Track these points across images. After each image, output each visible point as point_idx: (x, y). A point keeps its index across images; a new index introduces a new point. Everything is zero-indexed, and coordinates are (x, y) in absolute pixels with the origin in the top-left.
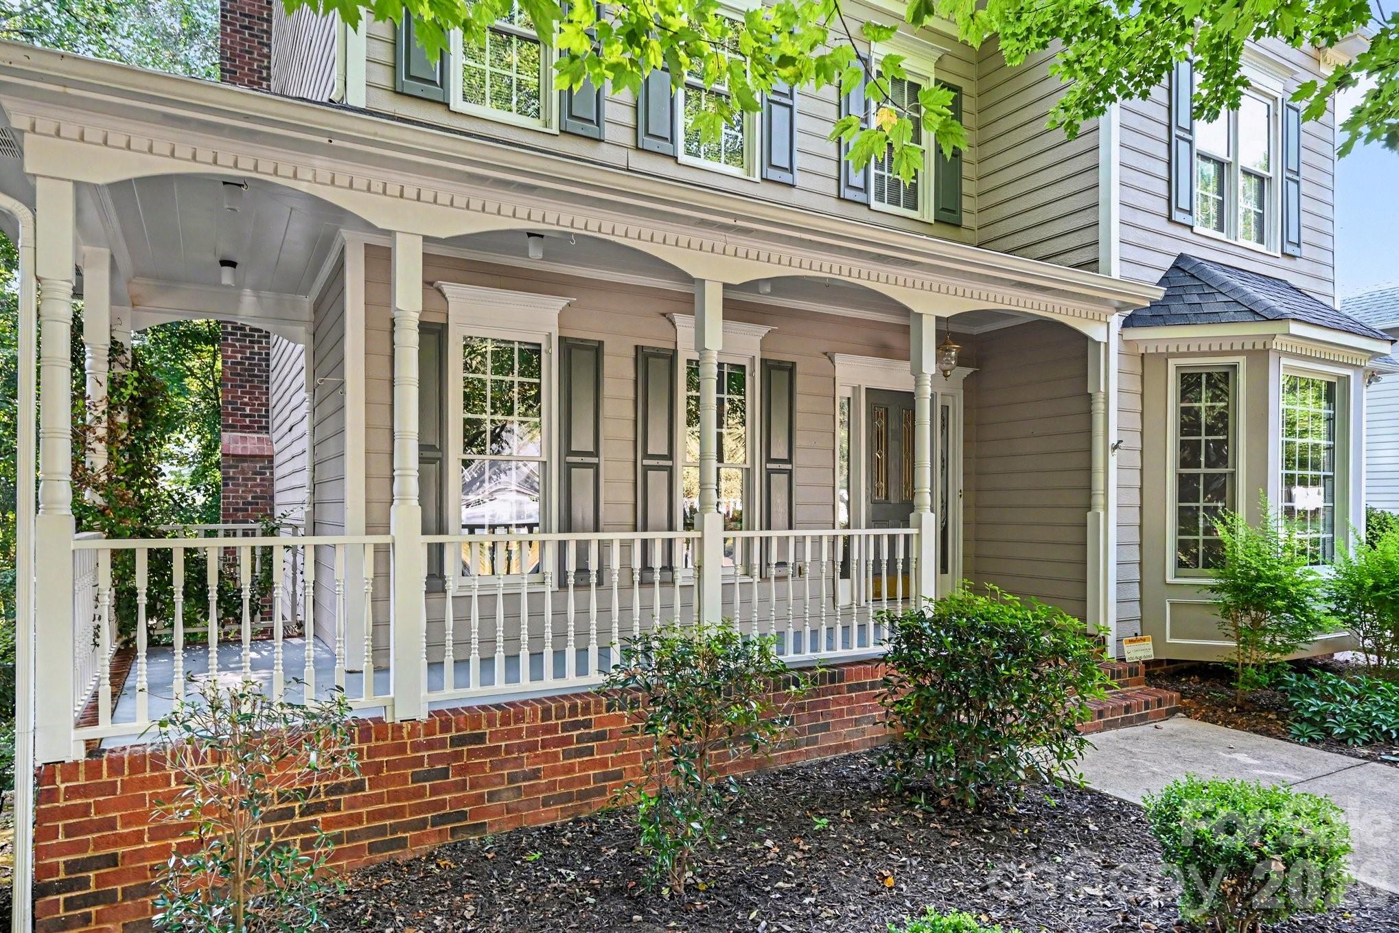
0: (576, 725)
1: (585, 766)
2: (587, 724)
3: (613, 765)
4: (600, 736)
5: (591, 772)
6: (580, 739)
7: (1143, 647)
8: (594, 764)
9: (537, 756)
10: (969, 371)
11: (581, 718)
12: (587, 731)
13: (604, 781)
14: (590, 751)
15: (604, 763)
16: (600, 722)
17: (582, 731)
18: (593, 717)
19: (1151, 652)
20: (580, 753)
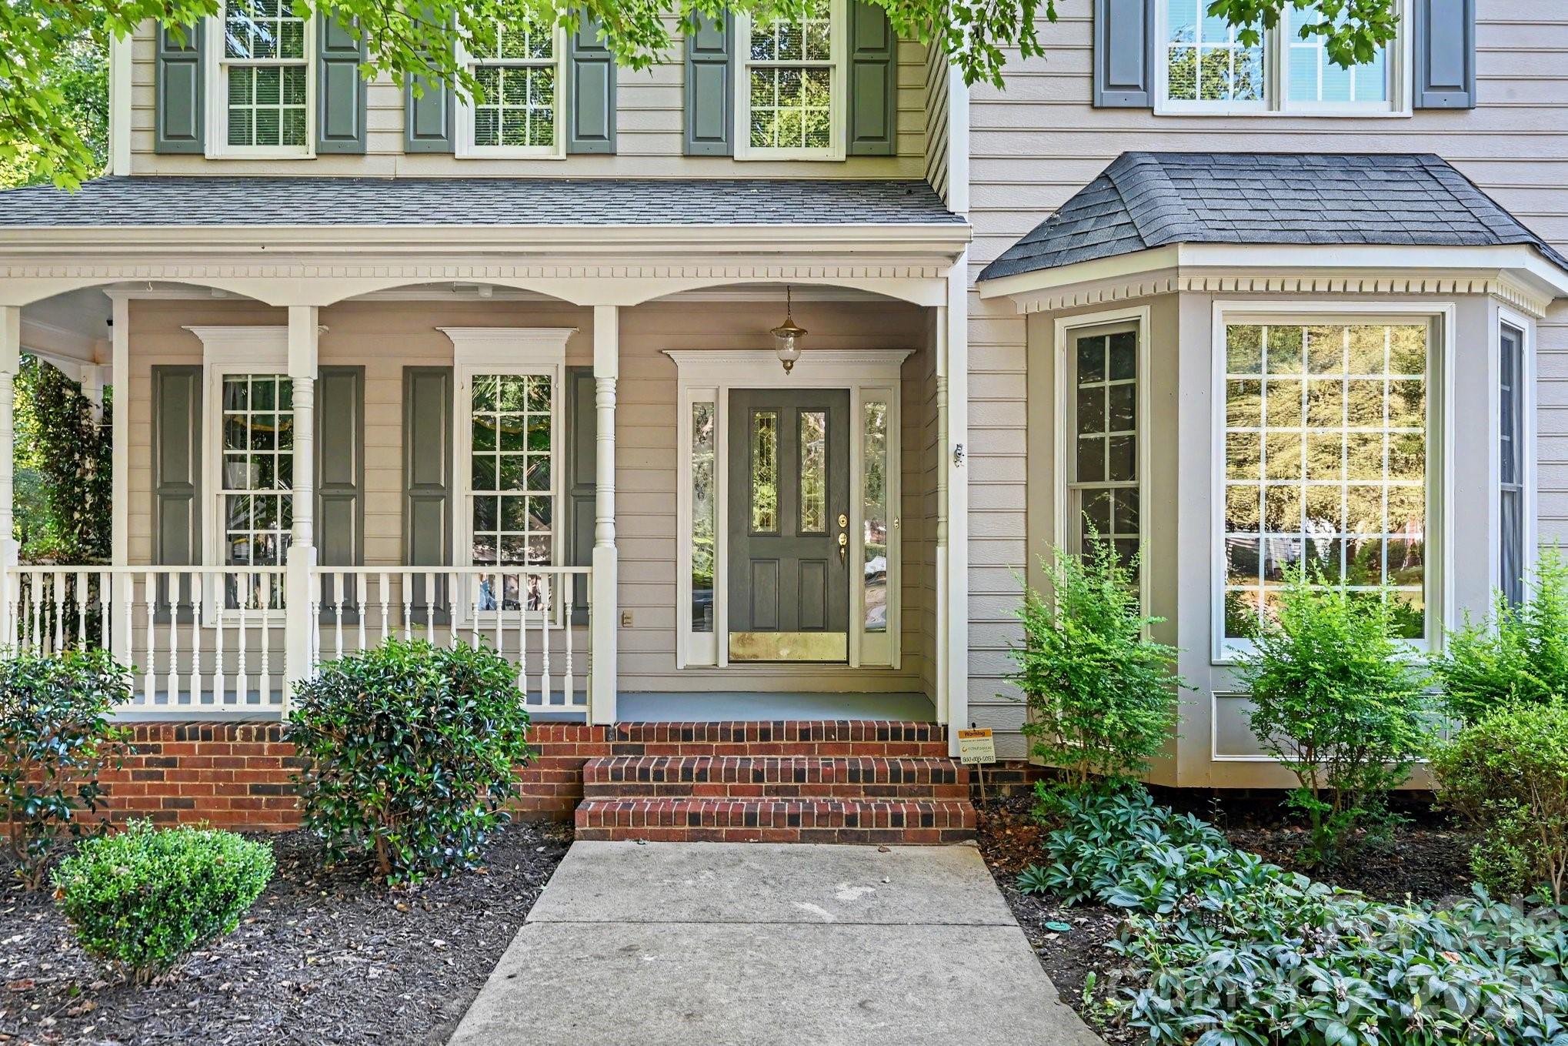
0: (144, 749)
1: (153, 790)
2: (156, 749)
3: (183, 794)
4: (170, 763)
5: (162, 797)
6: (149, 763)
7: (981, 744)
8: (162, 789)
9: (106, 773)
10: (905, 353)
11: (149, 742)
12: (157, 756)
13: (175, 807)
14: (160, 776)
15: (174, 789)
16: (168, 749)
17: (151, 755)
18: (162, 743)
19: (992, 753)
20: (150, 776)
